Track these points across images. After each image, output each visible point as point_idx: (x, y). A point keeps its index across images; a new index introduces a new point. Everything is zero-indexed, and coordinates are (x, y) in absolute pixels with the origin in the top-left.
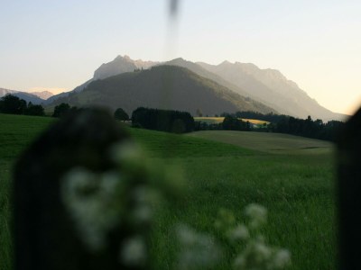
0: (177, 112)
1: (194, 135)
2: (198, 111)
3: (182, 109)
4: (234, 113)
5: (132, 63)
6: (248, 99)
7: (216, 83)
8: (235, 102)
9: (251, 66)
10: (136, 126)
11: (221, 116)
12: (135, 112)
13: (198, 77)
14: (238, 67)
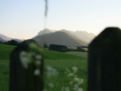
0: (63, 46)
1: (68, 53)
2: (69, 46)
3: (64, 45)
4: (80, 46)
5: (49, 31)
6: (84, 42)
7: (75, 37)
8: (80, 43)
9: (85, 32)
10: (50, 50)
11: (76, 47)
12: (50, 46)
13: (69, 35)
14: (81, 32)
